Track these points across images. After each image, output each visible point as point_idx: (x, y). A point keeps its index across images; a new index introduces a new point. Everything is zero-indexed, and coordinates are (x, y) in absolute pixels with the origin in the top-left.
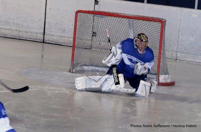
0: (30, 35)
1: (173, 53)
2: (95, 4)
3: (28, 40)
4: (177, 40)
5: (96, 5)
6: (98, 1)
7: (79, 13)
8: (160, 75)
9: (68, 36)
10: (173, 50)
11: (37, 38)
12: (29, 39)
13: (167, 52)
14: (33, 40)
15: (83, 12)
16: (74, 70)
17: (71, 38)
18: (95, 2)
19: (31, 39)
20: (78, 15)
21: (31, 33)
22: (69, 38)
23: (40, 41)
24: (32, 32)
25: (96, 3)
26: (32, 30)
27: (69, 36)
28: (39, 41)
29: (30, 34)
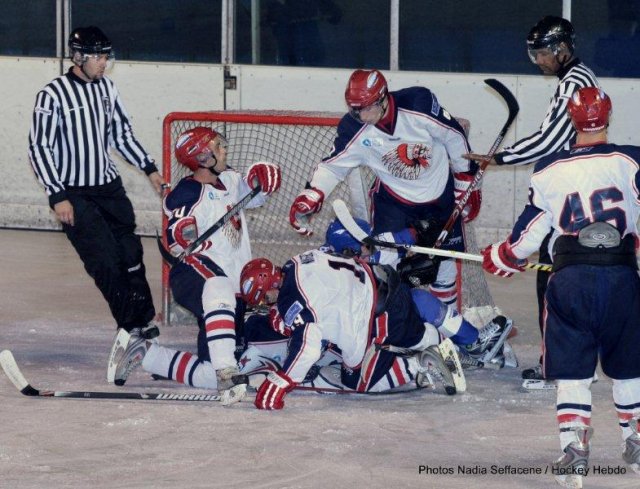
0: (18, 211)
1: (500, 230)
2: (225, 88)
3: (11, 226)
4: (511, 186)
5: (227, 91)
6: (235, 78)
7: (175, 123)
8: (462, 308)
9: (143, 204)
10: (500, 221)
11: (42, 217)
12: (15, 222)
13: (482, 229)
14: (27, 227)
15: (188, 119)
16: (172, 316)
17: (154, 210)
18: (225, 81)
19: (20, 222)
20: (173, 130)
21: (20, 203)
22: (148, 209)
23: (51, 228)
24: (23, 201)
25: (228, 84)
26: (23, 194)
27: (146, 201)
28: (47, 228)
29: (16, 205)
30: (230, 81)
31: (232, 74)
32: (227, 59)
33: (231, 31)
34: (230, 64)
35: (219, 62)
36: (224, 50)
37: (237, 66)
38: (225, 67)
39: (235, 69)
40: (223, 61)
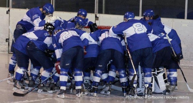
2: (95, 20)
18: (95, 18)
30: (97, 18)
31: (97, 16)
32: (96, 12)
33: (97, 5)
34: (97, 14)
35: (94, 13)
36: (95, 10)
37: (99, 14)
38: (96, 15)
39: (98, 15)
40: (95, 13)
